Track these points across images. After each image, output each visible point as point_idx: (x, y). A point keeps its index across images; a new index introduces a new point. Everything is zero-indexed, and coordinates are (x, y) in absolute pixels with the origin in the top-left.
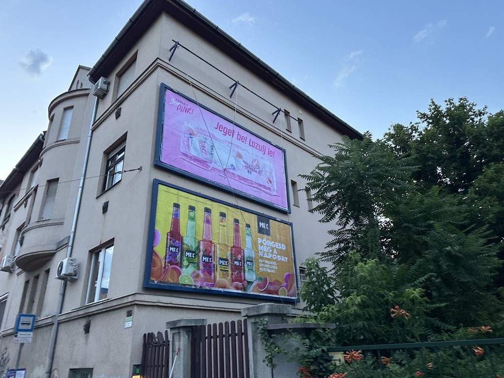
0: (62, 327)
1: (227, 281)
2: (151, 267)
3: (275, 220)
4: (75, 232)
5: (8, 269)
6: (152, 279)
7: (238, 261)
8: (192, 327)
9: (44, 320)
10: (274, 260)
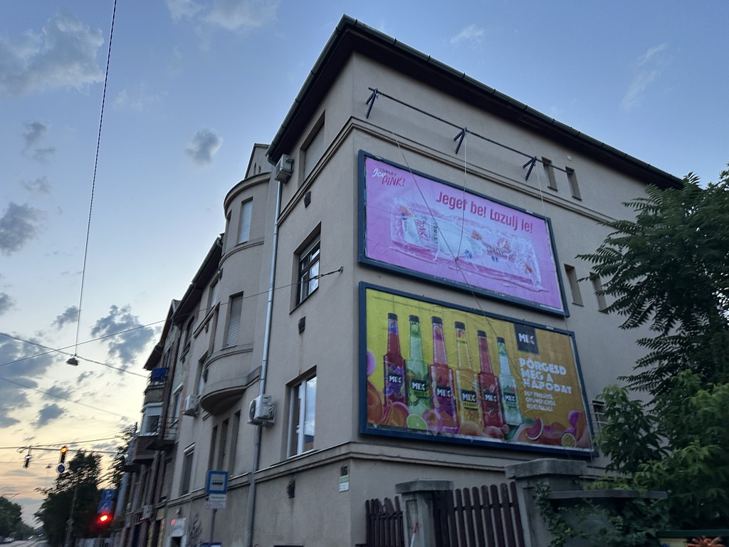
0: (261, 488)
1: (477, 425)
2: (366, 405)
3: (543, 328)
4: (267, 360)
5: (192, 413)
6: (370, 421)
7: (491, 394)
8: (432, 492)
9: (239, 479)
10: (549, 392)
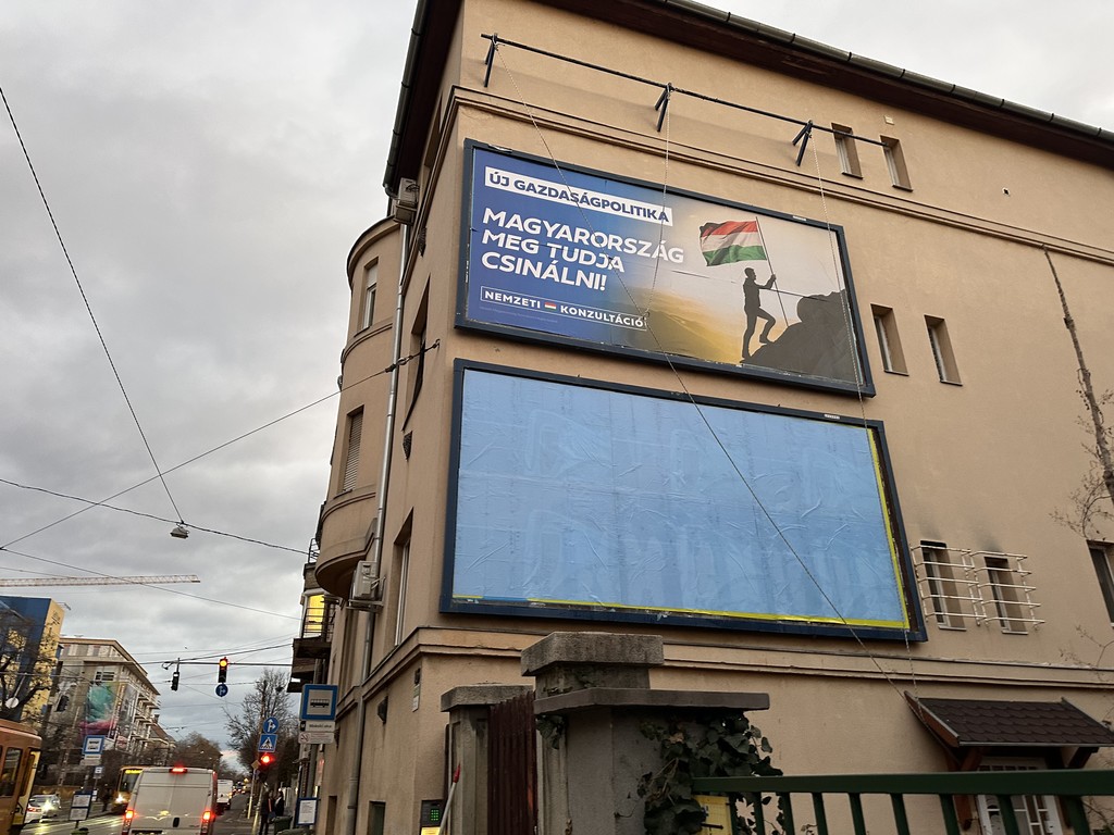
3: (818, 418)
4: (384, 508)
8: (486, 706)
9: (349, 697)
